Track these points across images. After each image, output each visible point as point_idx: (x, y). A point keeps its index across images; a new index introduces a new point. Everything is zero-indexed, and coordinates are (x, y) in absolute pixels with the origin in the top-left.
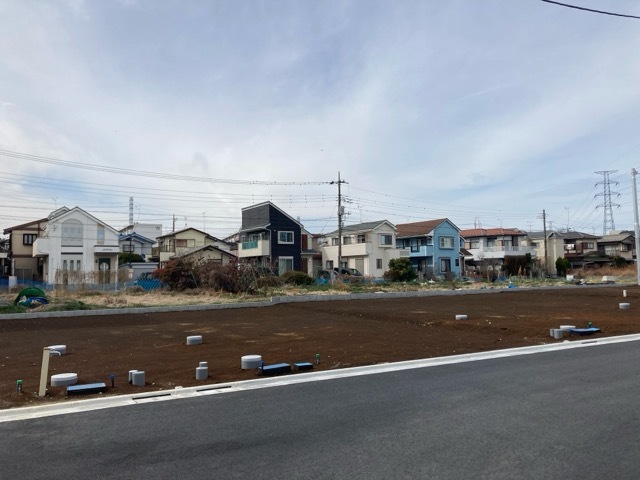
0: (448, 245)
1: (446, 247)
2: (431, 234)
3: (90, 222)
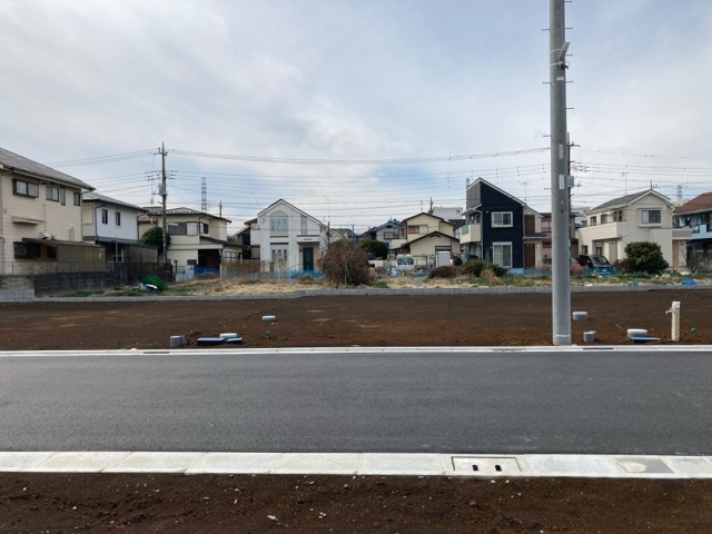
3: (294, 214)
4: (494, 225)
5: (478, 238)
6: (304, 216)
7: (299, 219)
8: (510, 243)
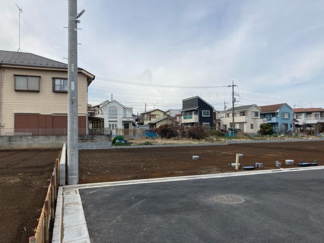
0: (286, 117)
1: (285, 118)
2: (278, 111)
3: (120, 107)
4: (203, 116)
5: (197, 121)
6: (125, 109)
7: (122, 109)
8: (208, 123)
